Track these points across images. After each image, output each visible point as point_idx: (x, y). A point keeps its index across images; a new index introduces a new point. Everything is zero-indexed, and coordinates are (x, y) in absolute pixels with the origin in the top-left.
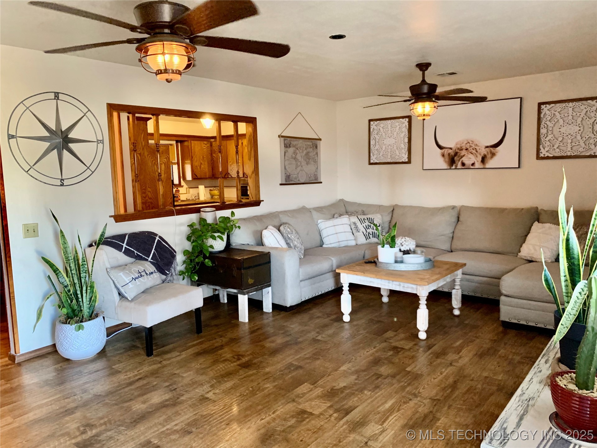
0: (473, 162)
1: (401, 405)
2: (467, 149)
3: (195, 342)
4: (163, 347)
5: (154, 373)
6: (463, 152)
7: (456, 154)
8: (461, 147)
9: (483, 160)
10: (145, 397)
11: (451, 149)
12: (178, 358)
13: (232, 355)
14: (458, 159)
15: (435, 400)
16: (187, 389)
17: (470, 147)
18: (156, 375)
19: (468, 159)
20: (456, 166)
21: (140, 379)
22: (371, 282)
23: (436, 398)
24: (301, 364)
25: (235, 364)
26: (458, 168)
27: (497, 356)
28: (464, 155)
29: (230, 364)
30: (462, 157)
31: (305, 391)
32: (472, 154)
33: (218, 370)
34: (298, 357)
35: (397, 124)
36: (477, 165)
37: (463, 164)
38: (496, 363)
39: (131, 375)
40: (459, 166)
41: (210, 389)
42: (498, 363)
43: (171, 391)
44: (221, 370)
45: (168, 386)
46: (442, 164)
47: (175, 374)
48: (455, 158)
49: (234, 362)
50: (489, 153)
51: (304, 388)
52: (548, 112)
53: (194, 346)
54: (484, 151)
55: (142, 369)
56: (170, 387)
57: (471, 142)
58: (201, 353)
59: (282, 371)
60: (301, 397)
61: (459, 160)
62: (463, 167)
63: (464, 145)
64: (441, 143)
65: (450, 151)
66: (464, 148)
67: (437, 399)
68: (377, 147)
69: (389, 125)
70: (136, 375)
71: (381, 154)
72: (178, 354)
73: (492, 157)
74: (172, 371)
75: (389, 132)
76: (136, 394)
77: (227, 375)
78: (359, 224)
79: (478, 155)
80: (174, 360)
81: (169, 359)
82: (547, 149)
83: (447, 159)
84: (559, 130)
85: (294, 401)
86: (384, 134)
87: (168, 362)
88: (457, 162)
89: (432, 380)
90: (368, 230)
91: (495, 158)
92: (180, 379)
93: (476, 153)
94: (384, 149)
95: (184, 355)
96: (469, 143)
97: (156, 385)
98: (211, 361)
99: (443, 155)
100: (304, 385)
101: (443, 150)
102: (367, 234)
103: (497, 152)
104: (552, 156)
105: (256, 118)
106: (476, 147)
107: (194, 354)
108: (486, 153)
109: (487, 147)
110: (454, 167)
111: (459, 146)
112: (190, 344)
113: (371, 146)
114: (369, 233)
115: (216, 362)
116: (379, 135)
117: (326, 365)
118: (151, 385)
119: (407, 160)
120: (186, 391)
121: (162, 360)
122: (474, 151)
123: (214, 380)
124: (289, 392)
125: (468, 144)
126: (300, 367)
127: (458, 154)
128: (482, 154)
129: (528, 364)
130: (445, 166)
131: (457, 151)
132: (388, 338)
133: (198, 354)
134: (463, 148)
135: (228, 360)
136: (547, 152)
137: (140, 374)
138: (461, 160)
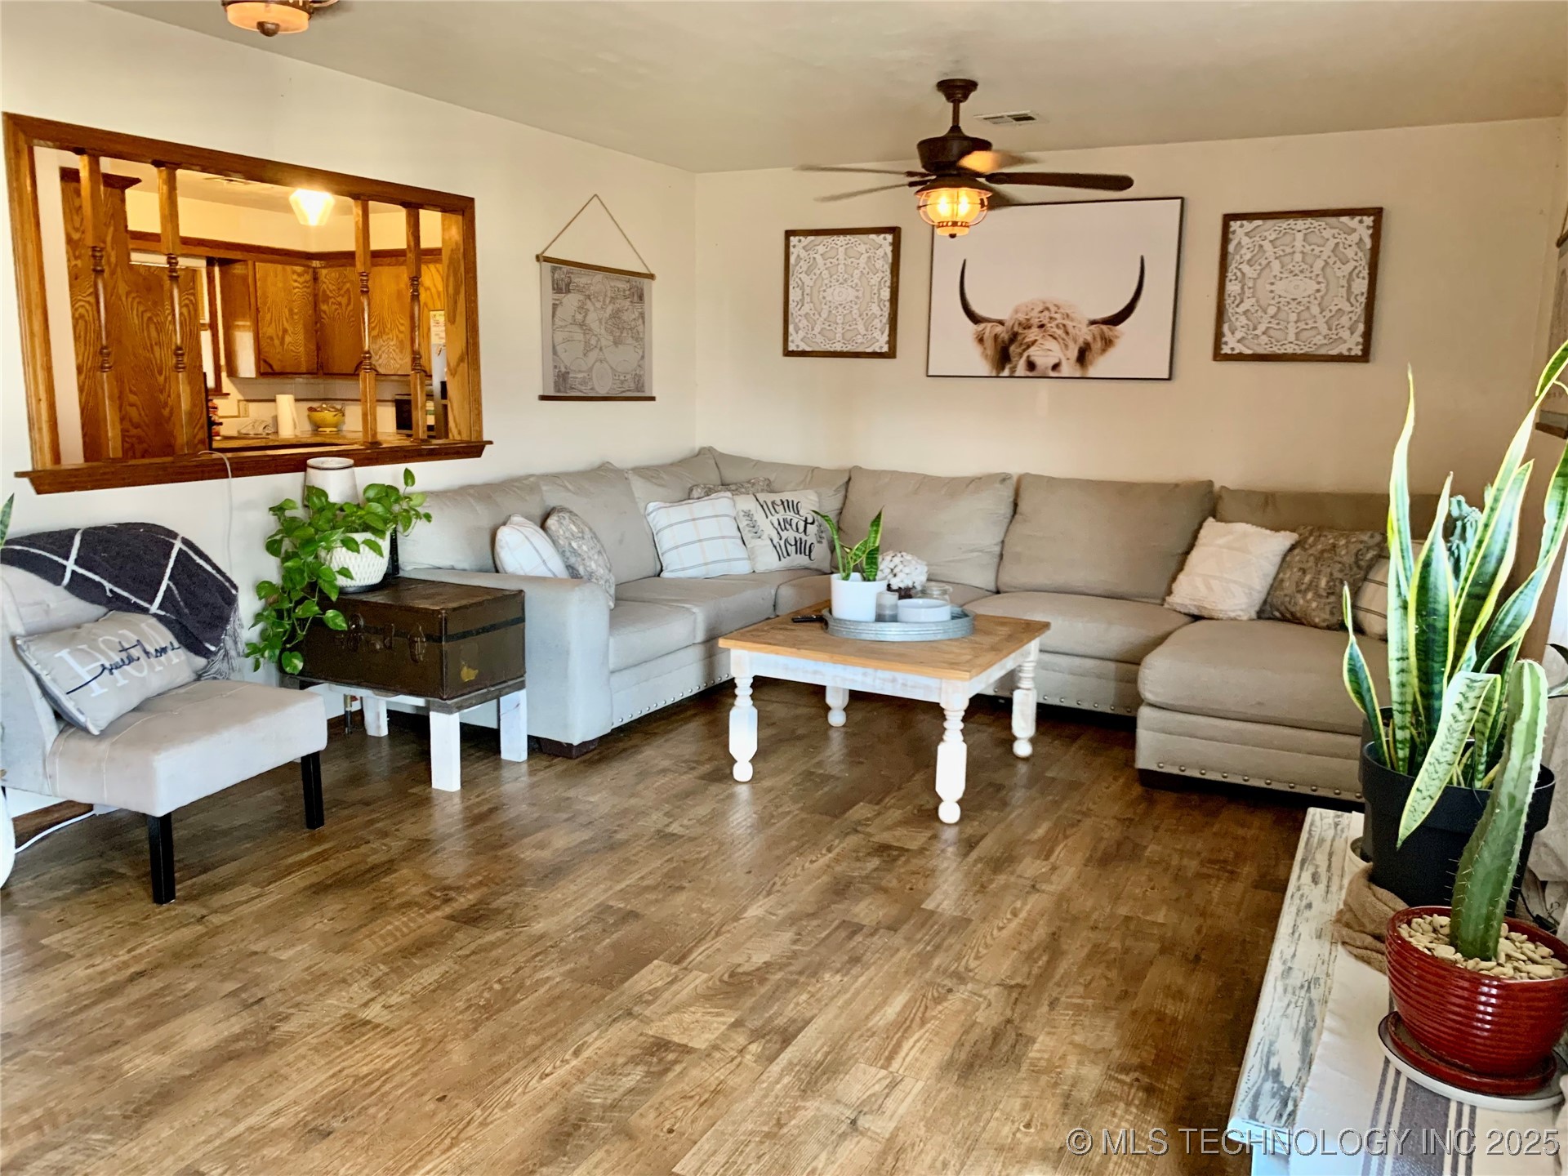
0: (1056, 361)
1: (926, 1007)
2: (1042, 326)
3: (306, 854)
4: (206, 870)
5: (180, 956)
6: (1033, 334)
7: (1014, 337)
8: (1028, 320)
9: (1082, 357)
10: (163, 1031)
11: (1001, 323)
12: (257, 906)
13: (427, 888)
14: (1019, 350)
15: (1012, 987)
16: (299, 999)
17: (1046, 322)
18: (194, 961)
19: (1046, 352)
20: (1013, 370)
21: (141, 974)
22: (815, 672)
23: (1013, 983)
24: (635, 904)
25: (439, 913)
26: (1017, 374)
27: (1144, 863)
28: (1036, 341)
29: (422, 916)
30: (1028, 347)
31: (659, 984)
32: (1055, 338)
33: (390, 933)
34: (623, 885)
35: (862, 248)
36: (1067, 369)
37: (1031, 366)
38: (1143, 878)
39: (107, 965)
40: (1021, 369)
41: (373, 994)
42: (1150, 880)
43: (247, 1006)
44: (398, 934)
45: (233, 994)
46: (978, 362)
47: (256, 953)
48: (1012, 348)
49: (436, 908)
50: (1099, 339)
51: (653, 975)
52: (1245, 240)
53: (303, 864)
54: (1085, 333)
55: (144, 943)
56: (244, 996)
57: (1053, 309)
58: (330, 886)
59: (582, 928)
60: (649, 1003)
61: (1021, 355)
62: (1030, 374)
63: (1035, 314)
64: (976, 307)
65: (999, 329)
66: (1035, 322)
67: (1017, 985)
68: (806, 308)
69: (841, 250)
70: (126, 965)
71: (817, 330)
72: (255, 891)
73: (1104, 351)
74: (242, 946)
75: (841, 268)
76: (131, 1022)
77: (419, 949)
78: (759, 515)
79: (1071, 345)
80: (245, 910)
81: (226, 909)
82: (1239, 335)
83: (990, 352)
84: (1270, 288)
85: (629, 1014)
86: (826, 274)
87: (226, 918)
88: (1014, 360)
89: (995, 932)
90: (784, 534)
91: (1112, 352)
92: (272, 969)
93: (1064, 336)
94: (824, 314)
95: (276, 893)
96: (1048, 309)
97: (194, 991)
98: (362, 909)
99: (981, 340)
100: (651, 966)
101: (982, 326)
102: (782, 543)
103: (1117, 337)
104: (1249, 352)
105: (472, 200)
106: (1065, 322)
107: (305, 889)
108: (1089, 338)
109: (1093, 323)
110: (1006, 373)
111: (1021, 317)
112: (290, 860)
113: (792, 305)
114: (786, 540)
115: (379, 910)
116: (812, 275)
117: (704, 906)
118: (180, 994)
119: (885, 349)
120: (297, 1005)
121: (204, 912)
122: (1060, 332)
123: (382, 967)
124: (612, 988)
125: (1046, 313)
126: (633, 915)
127: (1019, 338)
128: (1081, 341)
129: (1219, 878)
130: (984, 367)
131: (1016, 329)
132: (859, 823)
133: (319, 889)
134: (1032, 321)
135: (417, 904)
136: (1239, 341)
137: (137, 959)
138: (1025, 355)
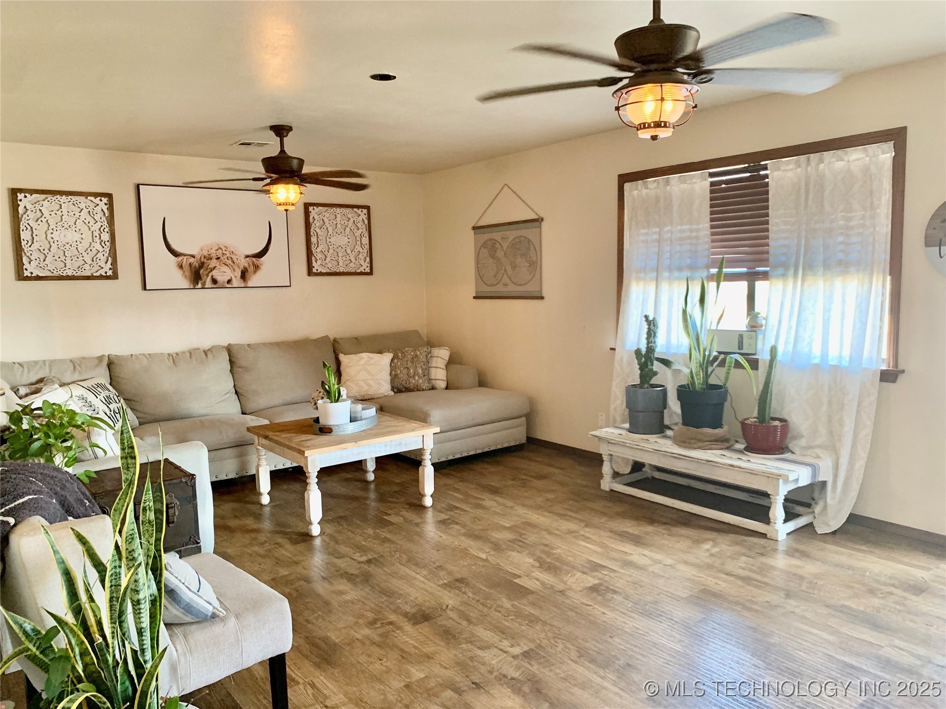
0: (230, 278)
2: (218, 258)
6: (213, 263)
7: (202, 265)
8: (209, 255)
9: (244, 275)
11: (193, 256)
14: (206, 272)
17: (222, 256)
19: (222, 274)
20: (204, 284)
26: (206, 287)
28: (215, 267)
30: (211, 271)
32: (227, 265)
35: (84, 205)
36: (236, 282)
37: (214, 281)
40: (209, 283)
46: (180, 280)
48: (201, 271)
50: (252, 266)
52: (317, 217)
54: (244, 263)
57: (224, 249)
61: (208, 275)
62: (215, 286)
63: (213, 251)
64: (174, 246)
65: (192, 260)
66: (214, 255)
68: (37, 245)
69: (64, 206)
71: (49, 260)
73: (255, 272)
75: (65, 218)
79: (236, 269)
82: (319, 263)
83: (188, 273)
84: (329, 240)
86: (51, 221)
88: (204, 278)
90: (111, 406)
93: (232, 264)
94: (54, 250)
96: (220, 248)
99: (181, 267)
101: (181, 258)
102: (112, 413)
103: (261, 264)
104: (327, 271)
106: (232, 256)
108: (246, 265)
109: (247, 256)
110: (200, 286)
111: (205, 253)
113: (23, 243)
114: (114, 411)
119: (110, 273)
122: (229, 262)
125: (220, 251)
127: (205, 265)
128: (242, 267)
130: (186, 284)
131: (202, 260)
134: (212, 255)
136: (320, 266)
138: (210, 275)
